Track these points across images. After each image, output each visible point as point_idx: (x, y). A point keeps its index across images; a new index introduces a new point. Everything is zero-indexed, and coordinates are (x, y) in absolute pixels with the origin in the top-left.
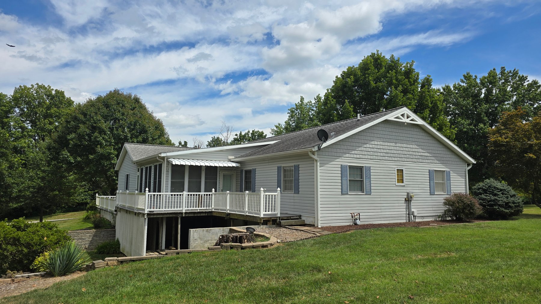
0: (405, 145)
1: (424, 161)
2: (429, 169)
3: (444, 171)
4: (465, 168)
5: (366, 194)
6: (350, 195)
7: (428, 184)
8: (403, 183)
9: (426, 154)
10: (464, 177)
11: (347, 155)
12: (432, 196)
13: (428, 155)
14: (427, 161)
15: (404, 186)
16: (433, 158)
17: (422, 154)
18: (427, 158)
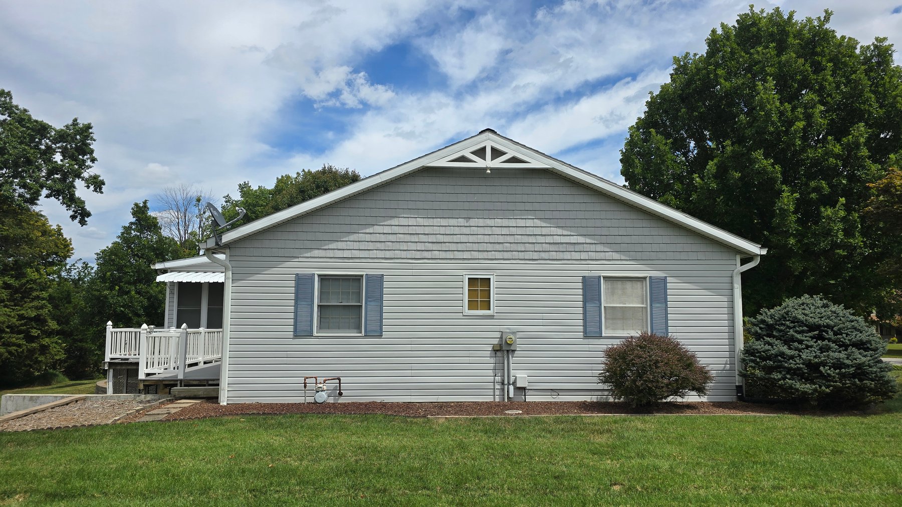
0: (499, 222)
1: (567, 255)
2: (586, 274)
3: (645, 278)
4: (732, 267)
5: (366, 336)
6: (317, 337)
7: (581, 310)
8: (489, 309)
9: (573, 239)
10: (728, 292)
11: (316, 253)
12: (590, 340)
13: (581, 239)
14: (576, 256)
15: (491, 317)
16: (600, 248)
17: (558, 239)
18: (578, 248)
